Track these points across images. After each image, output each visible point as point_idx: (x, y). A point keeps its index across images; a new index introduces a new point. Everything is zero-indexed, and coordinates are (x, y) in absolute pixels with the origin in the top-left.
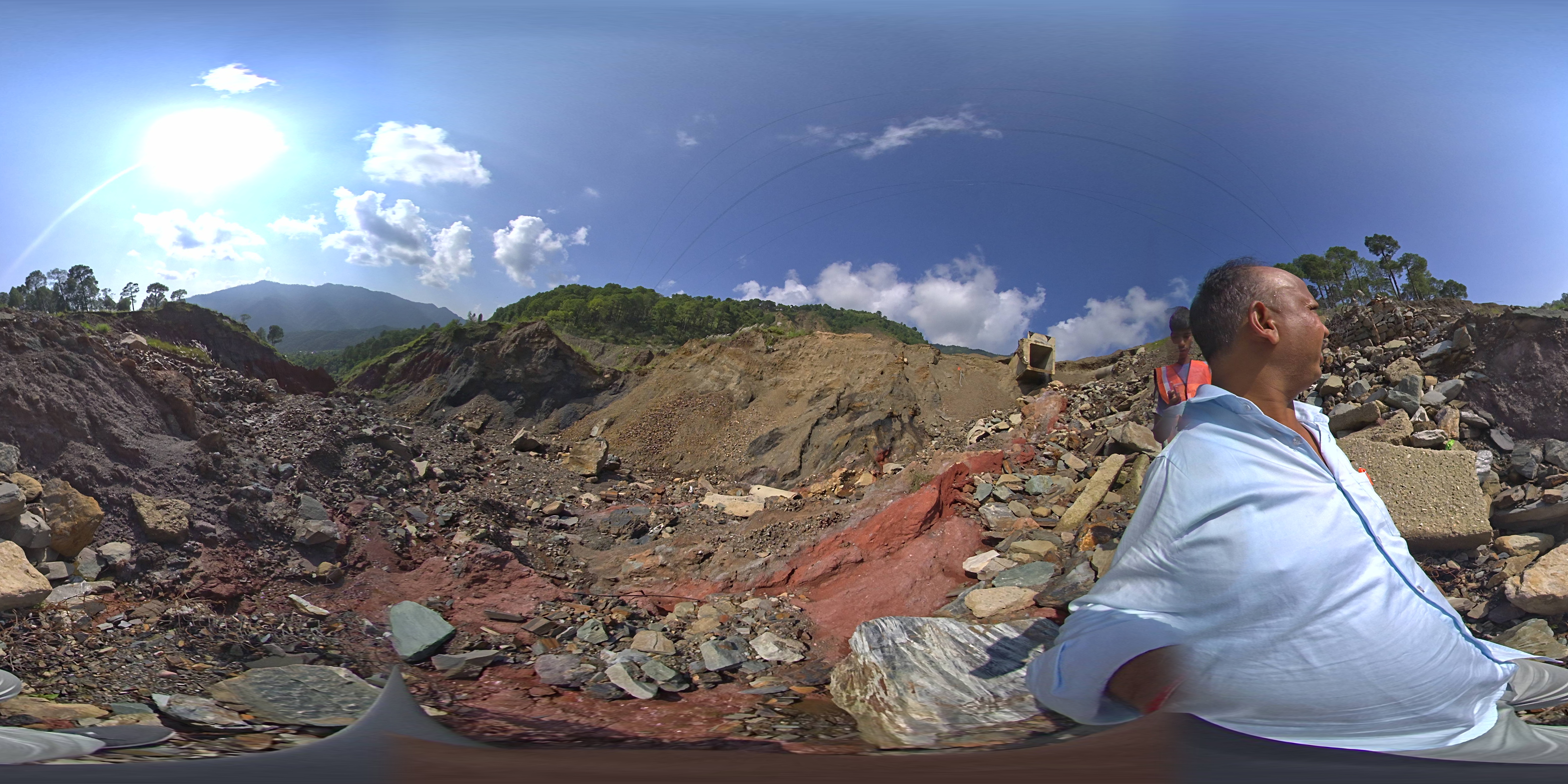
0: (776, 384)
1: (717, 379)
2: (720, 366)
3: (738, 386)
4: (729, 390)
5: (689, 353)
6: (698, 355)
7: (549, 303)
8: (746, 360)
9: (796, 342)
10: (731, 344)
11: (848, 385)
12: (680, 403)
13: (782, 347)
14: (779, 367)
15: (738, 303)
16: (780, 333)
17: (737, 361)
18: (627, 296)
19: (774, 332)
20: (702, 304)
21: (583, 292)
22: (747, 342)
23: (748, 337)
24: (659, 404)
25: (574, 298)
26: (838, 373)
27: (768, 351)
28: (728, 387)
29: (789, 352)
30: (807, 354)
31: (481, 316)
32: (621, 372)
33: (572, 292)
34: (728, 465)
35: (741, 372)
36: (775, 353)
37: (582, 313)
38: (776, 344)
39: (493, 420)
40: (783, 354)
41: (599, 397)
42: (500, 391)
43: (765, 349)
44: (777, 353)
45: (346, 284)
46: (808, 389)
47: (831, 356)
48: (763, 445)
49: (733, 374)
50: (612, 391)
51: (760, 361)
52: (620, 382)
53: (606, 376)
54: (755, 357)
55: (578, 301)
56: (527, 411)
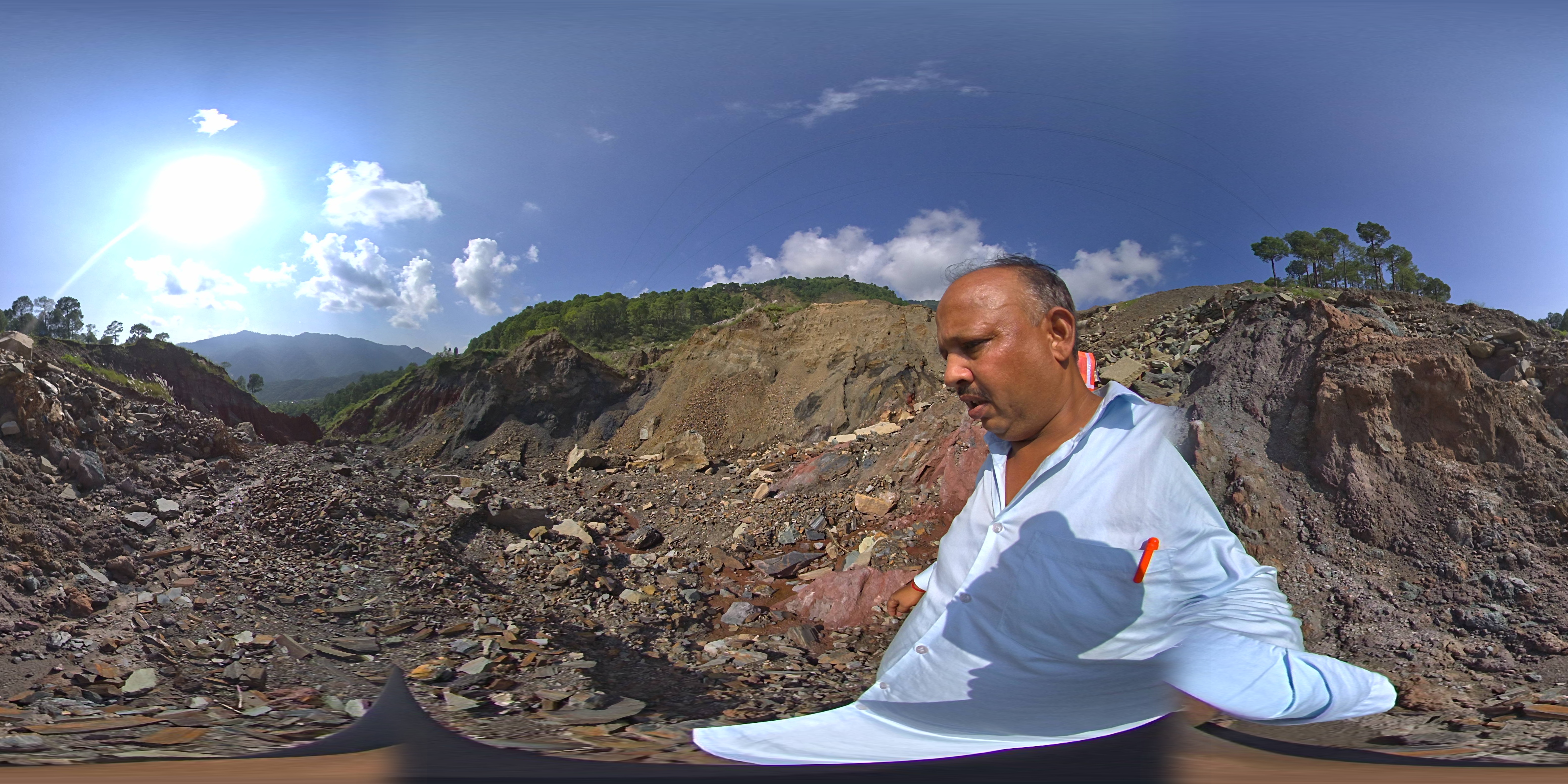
0: (791, 356)
1: (739, 361)
2: (736, 349)
3: (760, 364)
4: (753, 369)
5: (701, 342)
6: (711, 342)
8: (758, 339)
9: (798, 316)
10: (739, 327)
11: (858, 347)
12: (716, 389)
13: (787, 322)
14: (790, 340)
16: (780, 310)
17: (750, 341)
19: (774, 310)
22: (752, 322)
24: (695, 393)
26: (846, 338)
27: (776, 328)
28: (751, 366)
29: (795, 326)
30: (812, 325)
31: (455, 349)
35: (757, 351)
36: (782, 329)
38: (781, 320)
40: (790, 329)
41: (631, 400)
42: (527, 415)
43: (772, 327)
44: (784, 328)
46: (822, 356)
48: (807, 408)
49: (751, 354)
50: (640, 392)
51: (771, 338)
52: (647, 381)
54: (766, 335)
56: (563, 429)
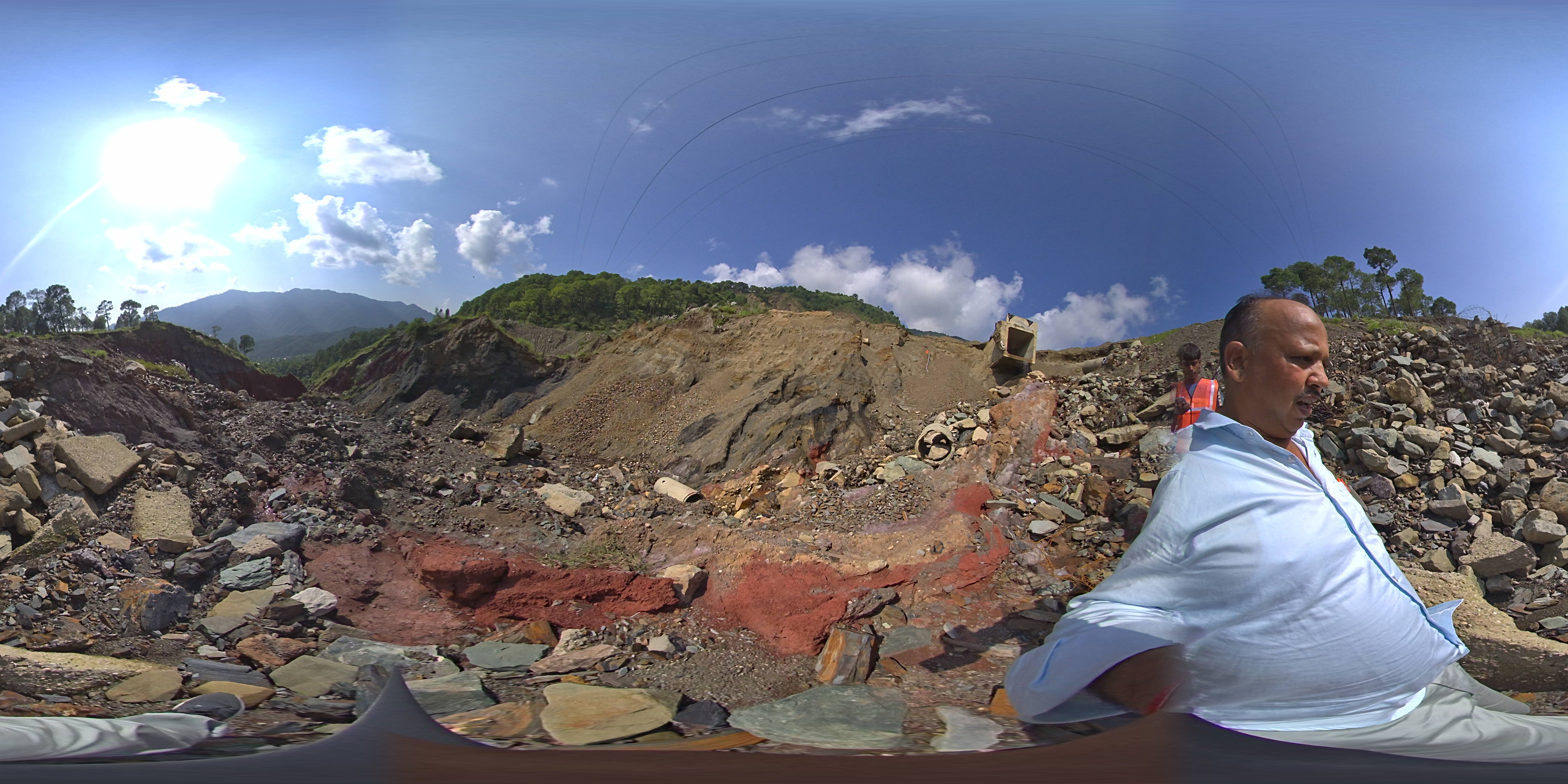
0: (723, 366)
1: (660, 362)
2: (664, 349)
3: (681, 369)
4: (671, 373)
5: (634, 336)
6: (642, 338)
7: (511, 294)
8: (692, 341)
9: (747, 321)
10: (678, 326)
11: (799, 366)
12: (618, 388)
13: (731, 327)
14: (727, 348)
15: (708, 286)
16: (730, 313)
17: (682, 342)
18: (589, 282)
19: (726, 311)
20: (669, 287)
21: (545, 281)
22: (694, 323)
23: (695, 318)
24: (597, 390)
25: (536, 287)
26: (789, 352)
27: (717, 332)
28: (669, 370)
29: (739, 332)
30: (759, 334)
31: (448, 311)
32: (563, 360)
33: (534, 282)
34: (654, 453)
35: (685, 354)
36: (724, 333)
37: (544, 303)
38: (727, 324)
39: (441, 413)
40: (732, 334)
41: (541, 386)
42: (447, 385)
43: (713, 330)
44: (726, 333)
45: (313, 287)
46: (755, 370)
47: (784, 335)
48: (696, 431)
49: (677, 356)
50: (553, 379)
51: (708, 342)
52: (562, 369)
53: (548, 365)
54: (703, 338)
55: (539, 290)
56: (473, 402)
